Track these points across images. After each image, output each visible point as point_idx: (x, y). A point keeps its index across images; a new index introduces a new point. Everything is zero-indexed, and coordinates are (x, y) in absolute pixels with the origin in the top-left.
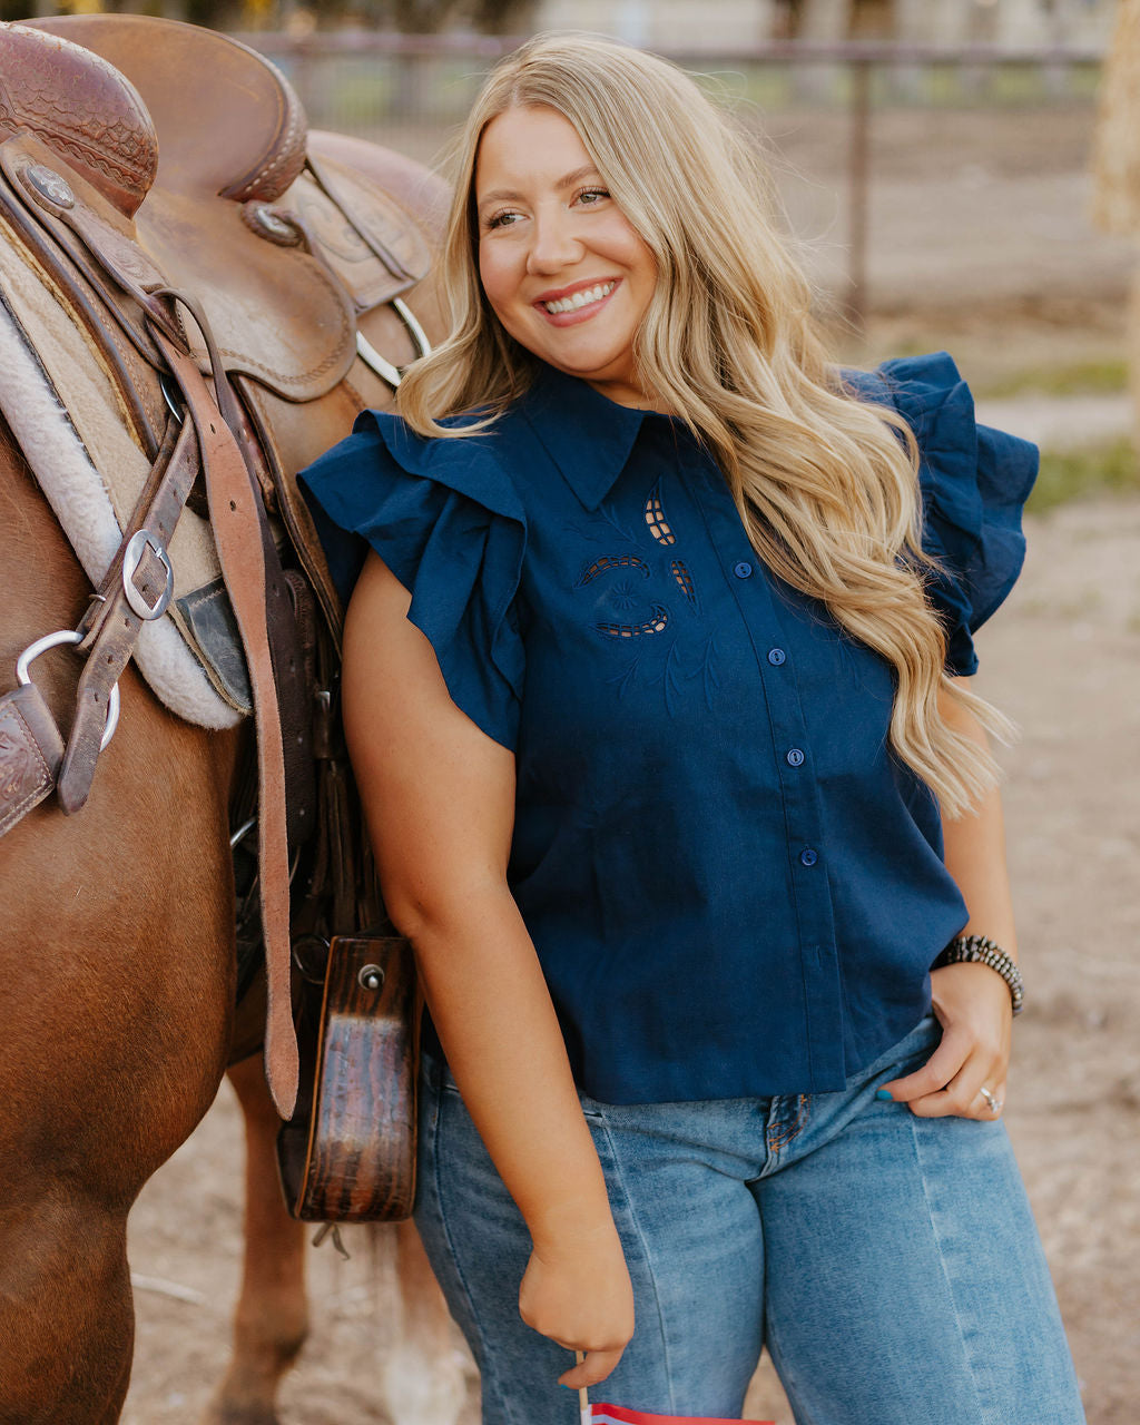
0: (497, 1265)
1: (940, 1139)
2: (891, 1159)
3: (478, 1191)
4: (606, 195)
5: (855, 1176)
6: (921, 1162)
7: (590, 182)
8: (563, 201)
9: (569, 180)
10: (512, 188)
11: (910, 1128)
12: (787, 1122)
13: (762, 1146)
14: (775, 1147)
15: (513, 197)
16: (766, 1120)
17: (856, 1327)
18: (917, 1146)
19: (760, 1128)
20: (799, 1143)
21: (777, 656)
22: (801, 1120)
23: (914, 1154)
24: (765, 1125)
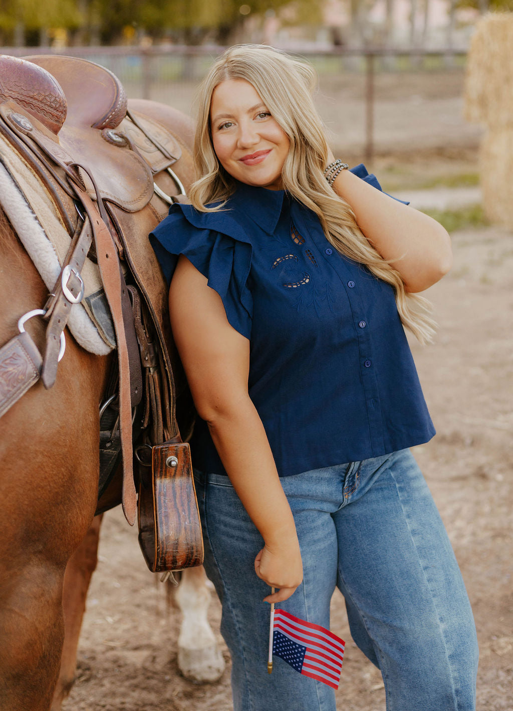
0: (233, 556)
1: (407, 489)
2: (388, 498)
3: (226, 525)
4: (268, 114)
5: (374, 506)
6: (401, 499)
7: (262, 110)
8: (250, 117)
9: (253, 109)
10: (229, 113)
11: (395, 485)
12: (351, 486)
13: (342, 496)
14: (347, 497)
15: (229, 117)
16: (344, 485)
17: (378, 568)
18: (398, 492)
19: (341, 489)
20: (355, 494)
21: (352, 284)
22: (356, 485)
23: (398, 495)
24: (343, 488)
